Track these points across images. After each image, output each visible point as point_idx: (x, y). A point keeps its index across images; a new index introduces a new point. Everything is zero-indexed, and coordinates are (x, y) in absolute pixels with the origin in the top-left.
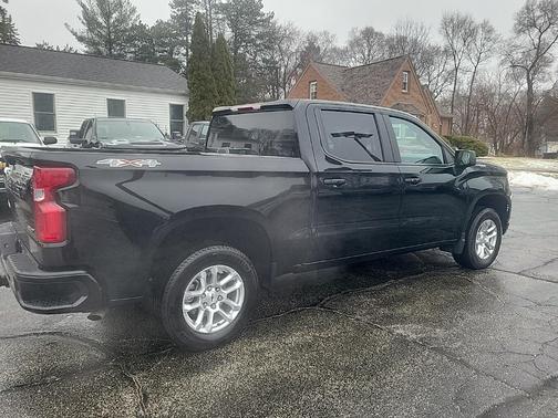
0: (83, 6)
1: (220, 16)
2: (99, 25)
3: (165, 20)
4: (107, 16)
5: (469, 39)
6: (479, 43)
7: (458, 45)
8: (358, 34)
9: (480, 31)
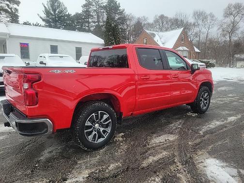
0: (45, 7)
1: (102, 11)
2: (51, 14)
3: (79, 13)
4: (54, 10)
5: (205, 20)
6: (209, 21)
7: (200, 22)
8: (158, 17)
9: (209, 17)
